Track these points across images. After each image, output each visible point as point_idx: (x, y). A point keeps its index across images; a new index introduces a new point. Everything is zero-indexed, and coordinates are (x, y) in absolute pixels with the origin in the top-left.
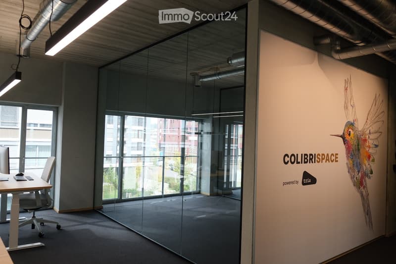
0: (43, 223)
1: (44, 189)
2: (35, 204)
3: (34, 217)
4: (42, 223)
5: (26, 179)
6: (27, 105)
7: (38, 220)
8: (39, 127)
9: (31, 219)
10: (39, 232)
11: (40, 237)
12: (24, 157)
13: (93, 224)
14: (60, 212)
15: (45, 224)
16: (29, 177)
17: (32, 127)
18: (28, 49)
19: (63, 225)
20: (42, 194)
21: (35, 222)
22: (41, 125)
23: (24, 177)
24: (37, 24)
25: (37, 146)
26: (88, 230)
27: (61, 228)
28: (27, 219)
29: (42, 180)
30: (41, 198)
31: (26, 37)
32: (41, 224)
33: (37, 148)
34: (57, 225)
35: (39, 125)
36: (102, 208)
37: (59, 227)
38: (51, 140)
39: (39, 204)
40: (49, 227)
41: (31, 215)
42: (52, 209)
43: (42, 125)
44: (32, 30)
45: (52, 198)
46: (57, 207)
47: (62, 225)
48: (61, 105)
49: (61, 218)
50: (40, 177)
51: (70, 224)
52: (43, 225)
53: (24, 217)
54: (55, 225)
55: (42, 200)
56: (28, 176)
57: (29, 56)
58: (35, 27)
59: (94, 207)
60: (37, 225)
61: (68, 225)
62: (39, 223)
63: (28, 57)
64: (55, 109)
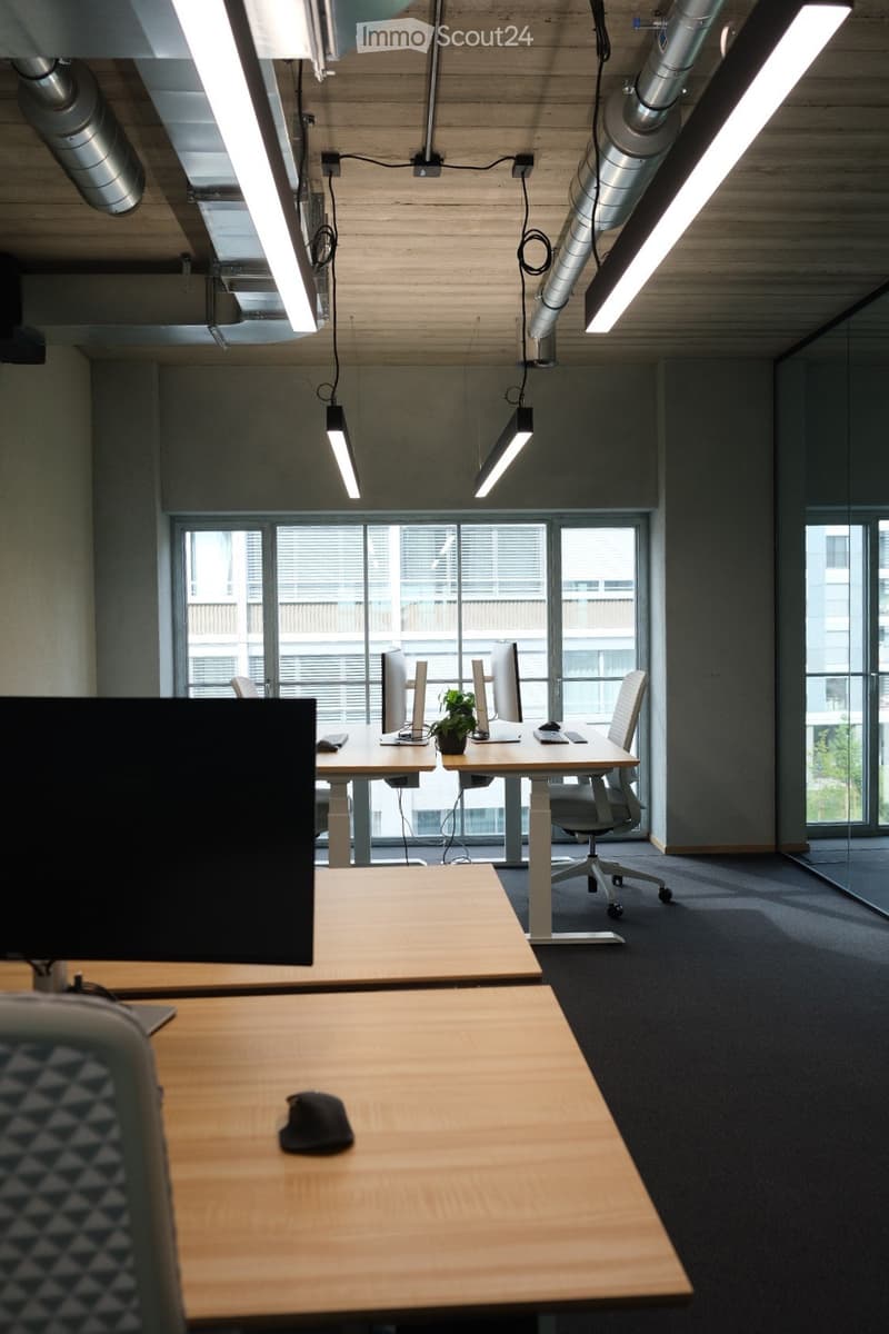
0: (620, 879)
1: (616, 771)
2: (594, 816)
3: (592, 856)
4: (618, 877)
5: (566, 739)
6: (561, 516)
7: (605, 868)
8: (602, 593)
9: (585, 860)
10: (608, 902)
11: (613, 916)
12: (560, 676)
13: (774, 897)
14: (670, 852)
15: (626, 880)
16: (573, 733)
17: (584, 594)
18: (549, 340)
19: (679, 889)
20: (613, 788)
21: (596, 870)
22: (608, 583)
23: (561, 735)
24: (567, 251)
25: (599, 651)
26: (758, 917)
27: (672, 900)
28: (573, 860)
29: (609, 742)
30: (611, 799)
31: (543, 300)
32: (614, 883)
33: (601, 658)
34: (662, 889)
35: (602, 586)
36: (807, 849)
37: (665, 895)
38: (631, 631)
39: (605, 816)
40: (636, 891)
41: (586, 850)
42: (646, 839)
43: (611, 585)
44: (556, 275)
45: (644, 802)
46: (660, 838)
47: (675, 891)
48: (656, 505)
49: (672, 870)
50: (607, 736)
51: (702, 890)
52: (621, 885)
53: (566, 857)
54: (656, 889)
55: (613, 806)
56: (572, 730)
57: (554, 360)
58: (562, 263)
59: (777, 845)
60: (604, 882)
61: (694, 892)
62: (609, 878)
63: (551, 364)
64: (639, 521)
